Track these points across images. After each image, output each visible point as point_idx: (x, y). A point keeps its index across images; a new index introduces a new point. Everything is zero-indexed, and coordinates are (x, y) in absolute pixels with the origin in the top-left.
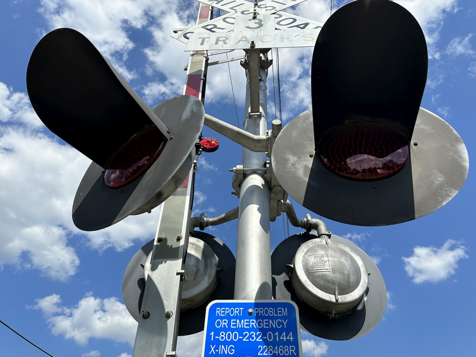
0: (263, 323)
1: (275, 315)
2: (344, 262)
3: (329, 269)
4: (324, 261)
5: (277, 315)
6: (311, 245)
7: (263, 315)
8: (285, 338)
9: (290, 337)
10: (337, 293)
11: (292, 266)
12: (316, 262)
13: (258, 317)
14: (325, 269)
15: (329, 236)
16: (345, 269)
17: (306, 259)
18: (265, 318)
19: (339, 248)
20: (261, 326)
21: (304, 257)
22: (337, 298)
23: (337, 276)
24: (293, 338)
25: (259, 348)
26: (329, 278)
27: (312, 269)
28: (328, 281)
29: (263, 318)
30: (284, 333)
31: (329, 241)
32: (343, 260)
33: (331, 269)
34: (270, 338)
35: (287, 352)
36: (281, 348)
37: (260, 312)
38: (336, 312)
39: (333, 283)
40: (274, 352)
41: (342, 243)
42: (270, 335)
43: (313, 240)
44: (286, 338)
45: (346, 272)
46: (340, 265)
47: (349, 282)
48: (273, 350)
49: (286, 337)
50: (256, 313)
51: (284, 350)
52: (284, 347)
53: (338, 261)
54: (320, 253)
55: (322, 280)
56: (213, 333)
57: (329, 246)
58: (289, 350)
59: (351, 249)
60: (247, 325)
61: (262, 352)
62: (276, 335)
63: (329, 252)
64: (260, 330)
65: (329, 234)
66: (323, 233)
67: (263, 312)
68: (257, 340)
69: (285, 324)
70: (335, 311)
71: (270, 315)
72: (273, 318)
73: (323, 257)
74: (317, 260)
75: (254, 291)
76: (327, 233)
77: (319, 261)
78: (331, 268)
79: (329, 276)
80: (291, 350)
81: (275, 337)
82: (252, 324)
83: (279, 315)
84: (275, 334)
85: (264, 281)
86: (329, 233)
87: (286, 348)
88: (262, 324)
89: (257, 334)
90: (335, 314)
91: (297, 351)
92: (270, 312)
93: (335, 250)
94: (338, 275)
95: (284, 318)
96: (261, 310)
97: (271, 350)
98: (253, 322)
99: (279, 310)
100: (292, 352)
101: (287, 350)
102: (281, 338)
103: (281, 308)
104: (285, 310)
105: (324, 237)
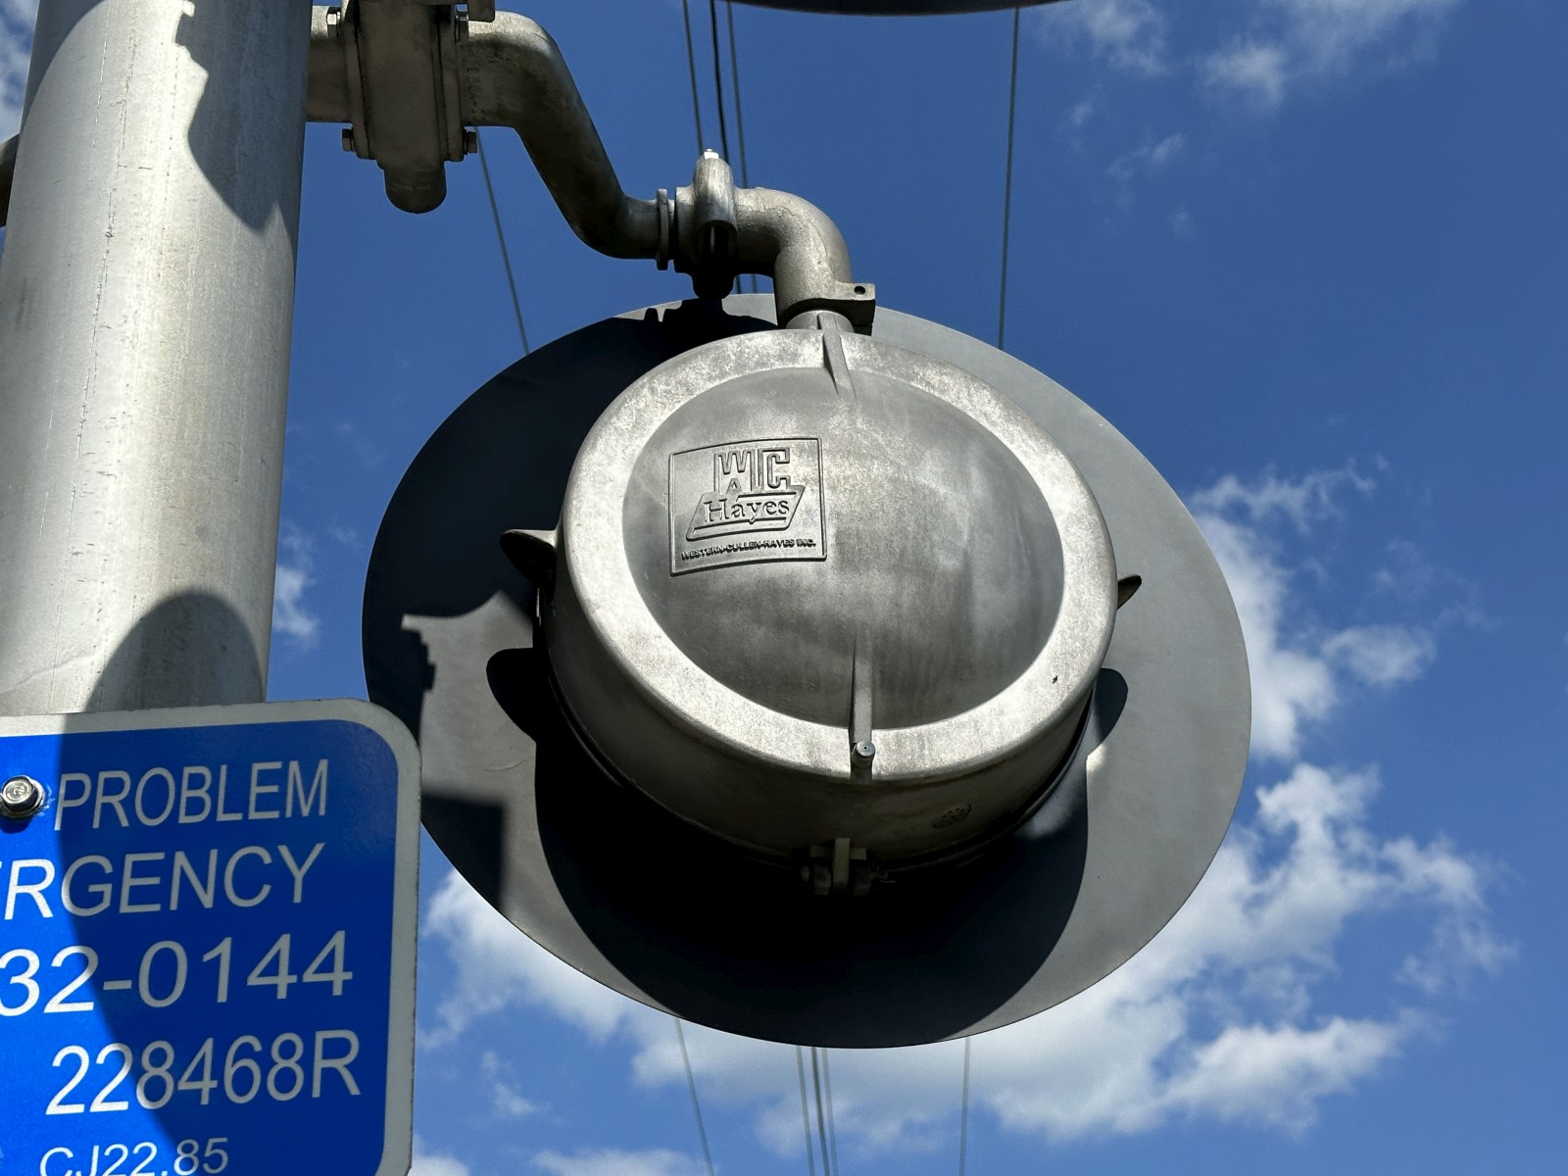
0: (116, 879)
1: (222, 817)
2: (933, 493)
3: (817, 540)
4: (783, 488)
5: (238, 817)
6: (711, 378)
7: (125, 823)
8: (283, 981)
9: (327, 966)
10: (863, 708)
11: (550, 538)
12: (722, 494)
13: (73, 840)
14: (789, 544)
15: (859, 317)
16: (936, 538)
17: (653, 481)
18: (142, 838)
19: (916, 396)
20: (98, 898)
21: (641, 466)
22: (859, 746)
23: (874, 590)
24: (349, 976)
25: (57, 1062)
26: (811, 606)
27: (689, 549)
28: (803, 627)
29: (118, 841)
30: (284, 943)
31: (852, 349)
32: (931, 474)
33: (831, 541)
34: (161, 987)
35: (285, 1080)
36: (245, 1051)
37: (101, 799)
38: (861, 854)
39: (841, 636)
40: (184, 1085)
41: (942, 363)
42: (166, 960)
43: (731, 345)
44: (294, 979)
45: (947, 562)
46: (900, 513)
47: (958, 627)
48: (177, 1072)
49: (297, 968)
50: (65, 810)
51: (266, 1064)
52: (267, 1047)
53: (893, 481)
54: (759, 431)
55: (759, 621)
57: (843, 382)
58: (307, 1063)
59: (1006, 407)
61: (84, 1094)
62: (218, 958)
63: (835, 421)
64: (83, 931)
65: (859, 297)
66: (809, 295)
67: (128, 804)
68: (54, 1006)
69: (299, 875)
70: (852, 846)
71: (183, 819)
72: (199, 841)
73: (781, 454)
74: (734, 483)
75: (83, 653)
76: (843, 292)
77: (748, 491)
78: (831, 531)
79: (809, 590)
80: (320, 1064)
81: (204, 975)
82: (18, 896)
83: (253, 815)
84: (208, 957)
85: (182, 579)
86: (860, 290)
87: (287, 1050)
88: (107, 889)
89: (58, 962)
90: (854, 864)
91: (373, 1067)
92: (186, 794)
93: (879, 407)
94: (878, 583)
95: (297, 833)
96: (113, 787)
97: (162, 1071)
98: (31, 876)
99: (265, 778)
100: (330, 1075)
101: (291, 1063)
102: (254, 980)
103: (277, 765)
104: (308, 774)
105: (816, 323)
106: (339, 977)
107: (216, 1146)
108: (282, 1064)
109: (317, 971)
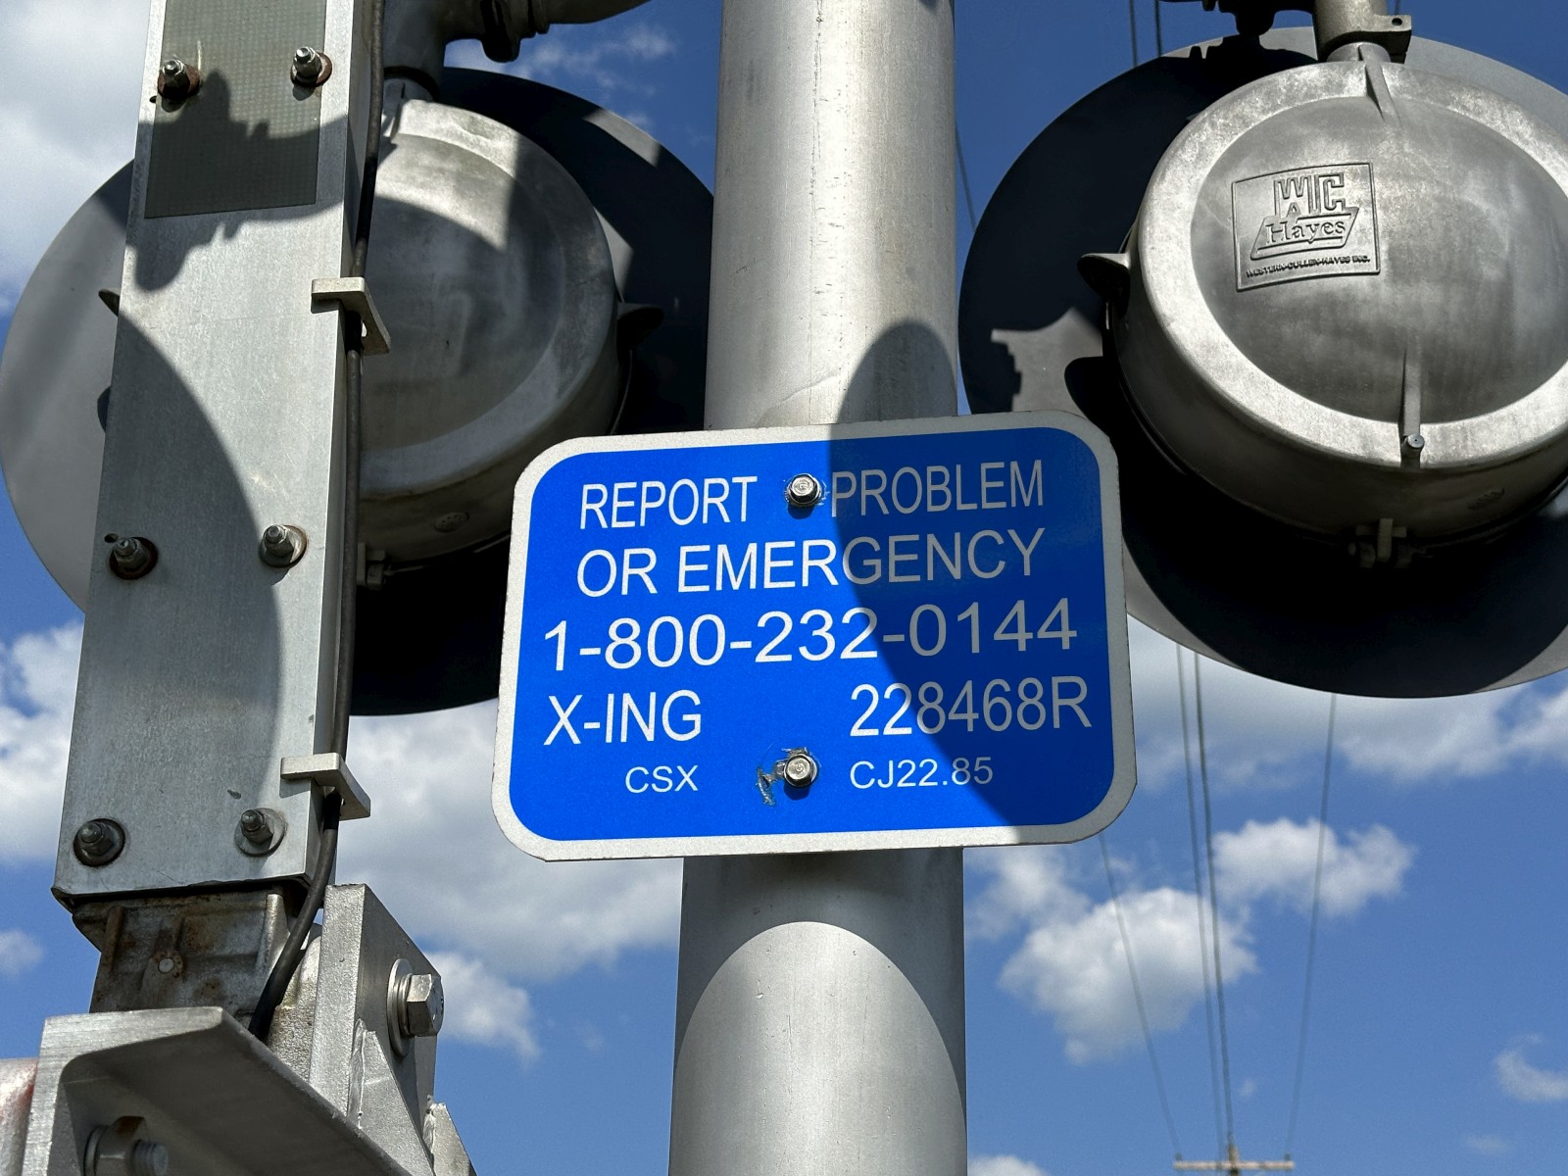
0: (884, 555)
1: (961, 507)
2: (1477, 210)
3: (1372, 256)
5: (974, 506)
6: (1264, 111)
7: (885, 511)
8: (1022, 637)
9: (1056, 625)
10: (1413, 405)
11: (1125, 260)
12: (1283, 217)
14: (1346, 261)
15: (1395, 47)
16: (1480, 250)
17: (1217, 207)
19: (1456, 120)
20: (871, 570)
21: (1206, 194)
22: (1410, 439)
23: (1424, 300)
24: (1074, 634)
25: (854, 696)
26: (1366, 315)
27: (1253, 267)
28: (1359, 334)
29: (881, 525)
30: (1020, 608)
31: (1391, 77)
32: (1474, 193)
33: (1383, 257)
34: (928, 640)
35: (1031, 714)
36: (998, 691)
37: (865, 493)
38: (1402, 533)
39: (1393, 342)
40: (953, 716)
41: (1476, 87)
42: (928, 620)
43: (1281, 79)
44: (1030, 636)
45: (1490, 273)
46: (1447, 229)
47: (1500, 329)
48: (947, 705)
49: (1033, 625)
50: (839, 501)
51: (1015, 702)
52: (1014, 686)
53: (1438, 199)
54: (1313, 158)
55: (1318, 330)
56: (561, 629)
57: (1388, 109)
58: (1047, 700)
59: (1538, 126)
60: (777, 574)
61: (877, 721)
62: (969, 618)
63: (1384, 146)
64: (863, 596)
65: (1397, 29)
66: (1350, 30)
67: (886, 495)
68: (847, 654)
69: (1027, 553)
70: (1395, 525)
71: (931, 508)
73: (1336, 180)
74: (1294, 207)
75: (831, 374)
76: (1382, 24)
78: (1384, 248)
79: (1365, 301)
80: (1057, 702)
81: (960, 631)
82: (810, 568)
83: (986, 505)
84: (961, 617)
85: (900, 313)
86: (1397, 22)
87: (1031, 691)
89: (846, 619)
90: (1395, 541)
91: (1100, 703)
92: (931, 488)
93: (1419, 133)
94: (1428, 294)
95: (1022, 519)
96: (874, 482)
97: (935, 705)
98: (819, 553)
99: (992, 475)
100: (1066, 711)
101: (1035, 701)
102: (999, 636)
103: (1001, 465)
104: (1026, 473)
105: (1357, 55)
106: (1066, 635)
107: (982, 763)
108: (1027, 701)
109: (1048, 630)
